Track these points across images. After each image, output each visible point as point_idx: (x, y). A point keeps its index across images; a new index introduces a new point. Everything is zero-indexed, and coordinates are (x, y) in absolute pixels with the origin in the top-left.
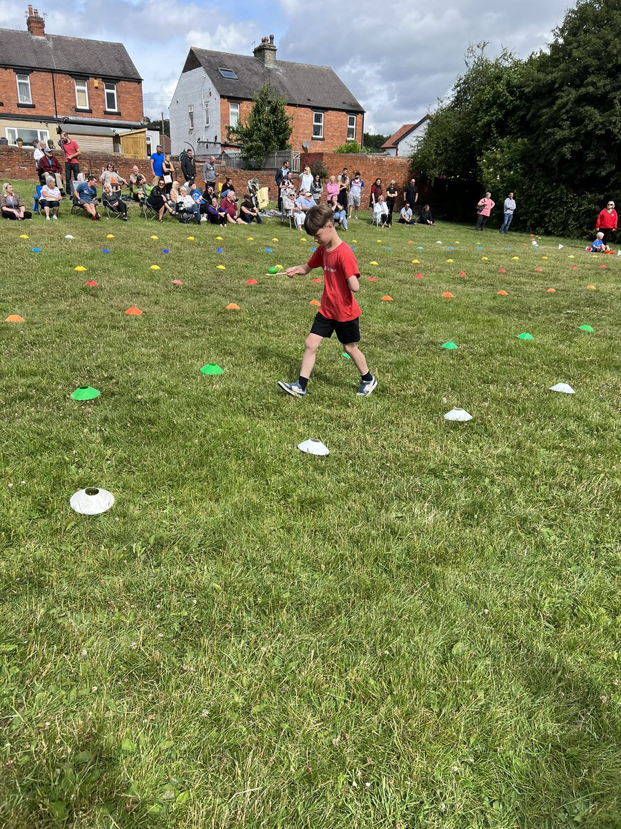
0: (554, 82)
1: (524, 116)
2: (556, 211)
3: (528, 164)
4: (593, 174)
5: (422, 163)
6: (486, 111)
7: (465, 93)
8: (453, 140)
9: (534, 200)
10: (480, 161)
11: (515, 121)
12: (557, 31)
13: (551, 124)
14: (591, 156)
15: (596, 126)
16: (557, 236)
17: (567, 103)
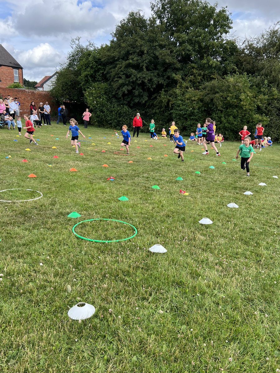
0: (114, 57)
1: (103, 73)
3: (108, 96)
4: (138, 101)
5: (56, 94)
6: (85, 70)
7: (73, 61)
8: (70, 83)
10: (85, 93)
11: (99, 75)
12: (113, 34)
13: (116, 76)
14: (136, 93)
15: (137, 79)
17: (122, 67)
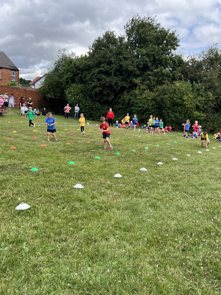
0: (90, 65)
1: (81, 77)
2: (96, 112)
3: (84, 94)
4: (107, 99)
5: (43, 91)
6: (67, 74)
7: (59, 67)
8: (55, 84)
9: (87, 107)
10: (66, 92)
11: (78, 79)
12: (90, 47)
13: (91, 80)
14: (105, 92)
15: (106, 82)
16: (97, 121)
17: (95, 73)
